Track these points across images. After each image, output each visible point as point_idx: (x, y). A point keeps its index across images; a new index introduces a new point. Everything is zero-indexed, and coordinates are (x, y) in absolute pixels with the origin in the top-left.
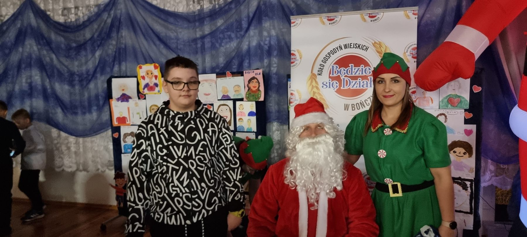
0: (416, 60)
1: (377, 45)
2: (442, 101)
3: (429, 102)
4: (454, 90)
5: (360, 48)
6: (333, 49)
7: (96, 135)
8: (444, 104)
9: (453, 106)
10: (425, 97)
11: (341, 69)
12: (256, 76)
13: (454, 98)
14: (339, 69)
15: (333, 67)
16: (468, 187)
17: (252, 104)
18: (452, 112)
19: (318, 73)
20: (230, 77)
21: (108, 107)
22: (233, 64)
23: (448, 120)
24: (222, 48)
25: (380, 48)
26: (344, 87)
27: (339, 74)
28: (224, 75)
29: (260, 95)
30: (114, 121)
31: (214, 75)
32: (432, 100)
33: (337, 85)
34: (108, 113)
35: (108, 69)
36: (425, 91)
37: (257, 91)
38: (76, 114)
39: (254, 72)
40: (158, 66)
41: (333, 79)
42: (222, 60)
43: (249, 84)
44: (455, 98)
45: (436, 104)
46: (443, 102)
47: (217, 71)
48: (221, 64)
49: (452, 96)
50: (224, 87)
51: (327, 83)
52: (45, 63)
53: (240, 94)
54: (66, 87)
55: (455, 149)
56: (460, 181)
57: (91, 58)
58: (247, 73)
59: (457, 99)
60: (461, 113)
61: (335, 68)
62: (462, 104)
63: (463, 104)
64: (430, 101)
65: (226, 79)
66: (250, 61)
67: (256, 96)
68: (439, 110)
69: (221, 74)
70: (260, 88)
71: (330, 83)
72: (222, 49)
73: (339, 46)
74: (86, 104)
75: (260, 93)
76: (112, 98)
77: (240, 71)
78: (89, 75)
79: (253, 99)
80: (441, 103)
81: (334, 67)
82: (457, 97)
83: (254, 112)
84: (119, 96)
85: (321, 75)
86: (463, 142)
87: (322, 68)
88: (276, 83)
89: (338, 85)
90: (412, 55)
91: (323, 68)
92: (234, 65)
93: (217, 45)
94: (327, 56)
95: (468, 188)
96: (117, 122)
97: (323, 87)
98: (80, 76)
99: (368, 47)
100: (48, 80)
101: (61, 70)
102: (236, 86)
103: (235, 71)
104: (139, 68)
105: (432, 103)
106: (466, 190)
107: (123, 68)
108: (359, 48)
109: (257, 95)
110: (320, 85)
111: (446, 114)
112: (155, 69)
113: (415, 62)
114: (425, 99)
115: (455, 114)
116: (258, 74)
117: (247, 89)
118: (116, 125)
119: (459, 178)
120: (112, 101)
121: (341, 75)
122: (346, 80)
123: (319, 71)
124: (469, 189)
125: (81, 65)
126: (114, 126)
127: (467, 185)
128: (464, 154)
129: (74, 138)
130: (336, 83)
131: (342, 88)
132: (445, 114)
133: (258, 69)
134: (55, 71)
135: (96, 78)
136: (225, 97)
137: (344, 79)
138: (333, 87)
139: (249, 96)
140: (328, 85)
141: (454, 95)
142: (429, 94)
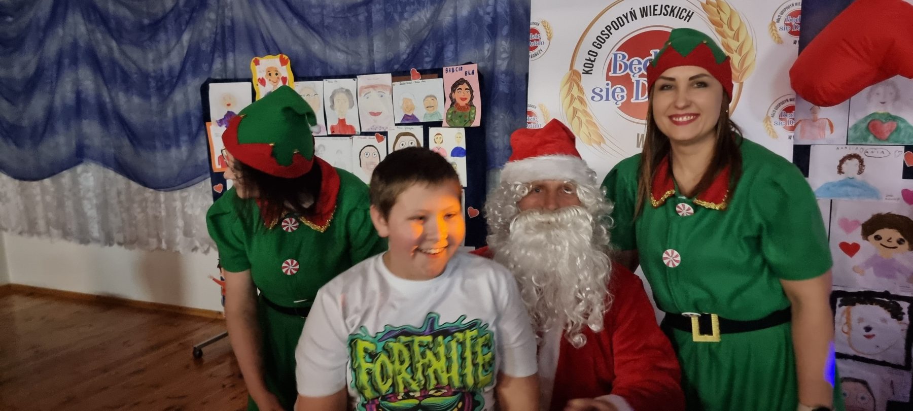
0: (797, 38)
1: (710, 6)
2: (856, 127)
3: (823, 130)
4: (881, 105)
5: (675, 15)
6: (617, 19)
7: (188, 187)
8: (858, 134)
9: (880, 140)
10: (815, 120)
11: (633, 61)
12: (466, 78)
13: (882, 122)
14: (628, 60)
15: (616, 55)
16: (904, 314)
17: (459, 133)
18: (876, 151)
19: (583, 70)
20: (417, 81)
21: (205, 137)
22: (425, 54)
23: (867, 170)
24: (404, 22)
25: (719, 13)
26: (637, 98)
27: (628, 71)
28: (407, 77)
29: (472, 116)
30: (214, 161)
31: (389, 76)
32: (831, 126)
33: (622, 94)
34: (205, 148)
35: (205, 67)
36: (817, 107)
37: (468, 108)
38: (153, 148)
39: (461, 70)
40: (287, 59)
41: (614, 81)
42: (404, 46)
43: (453, 94)
44: (884, 121)
45: (840, 133)
46: (856, 130)
47: (396, 67)
48: (403, 54)
49: (877, 117)
50: (406, 100)
51: (601, 91)
52: (100, 56)
53: (436, 113)
54: (136, 100)
55: (878, 233)
56: (887, 300)
57: (175, 45)
58: (450, 71)
59: (890, 123)
60: (897, 154)
61: (620, 57)
62: (899, 134)
63: (903, 133)
64: (828, 127)
65: (410, 83)
66: (456, 48)
67: (466, 116)
68: (846, 148)
69: (400, 74)
70: (474, 101)
71: (608, 90)
72: (405, 25)
73: (631, 12)
74: (171, 130)
75: (473, 111)
76: (210, 120)
77: (436, 67)
78: (173, 78)
79: (461, 122)
80: (851, 133)
81: (618, 57)
82: (890, 118)
83: (462, 149)
84: (222, 117)
85: (591, 74)
86: (898, 218)
87: (592, 58)
88: (506, 91)
89: (625, 94)
90: (789, 28)
91: (595, 59)
92: (426, 57)
93: (396, 17)
94: (603, 33)
95: (904, 316)
96: (219, 164)
97: (593, 98)
98: (159, 79)
99: (693, 13)
100: (106, 89)
101: (126, 68)
102: (428, 97)
103: (428, 67)
104: (254, 64)
105: (832, 131)
106: (900, 319)
107: (230, 64)
108: (672, 13)
109: (468, 115)
110: (588, 94)
111: (863, 156)
112: (282, 66)
113: (795, 42)
114: (817, 124)
115: (882, 155)
116: (469, 74)
117: (449, 102)
118: (219, 169)
119: (886, 294)
120: (211, 125)
121: (632, 74)
122: (642, 83)
123: (586, 65)
124: (906, 318)
125: (159, 59)
126: (215, 171)
127: (902, 309)
128: (900, 242)
129: (151, 193)
130: (621, 91)
131: (633, 100)
132: (860, 155)
133: (470, 63)
134: (118, 72)
135: (185, 83)
136: (409, 118)
137: (638, 82)
138: (615, 99)
139: (451, 117)
140: (604, 94)
141: (883, 114)
142: (825, 113)
